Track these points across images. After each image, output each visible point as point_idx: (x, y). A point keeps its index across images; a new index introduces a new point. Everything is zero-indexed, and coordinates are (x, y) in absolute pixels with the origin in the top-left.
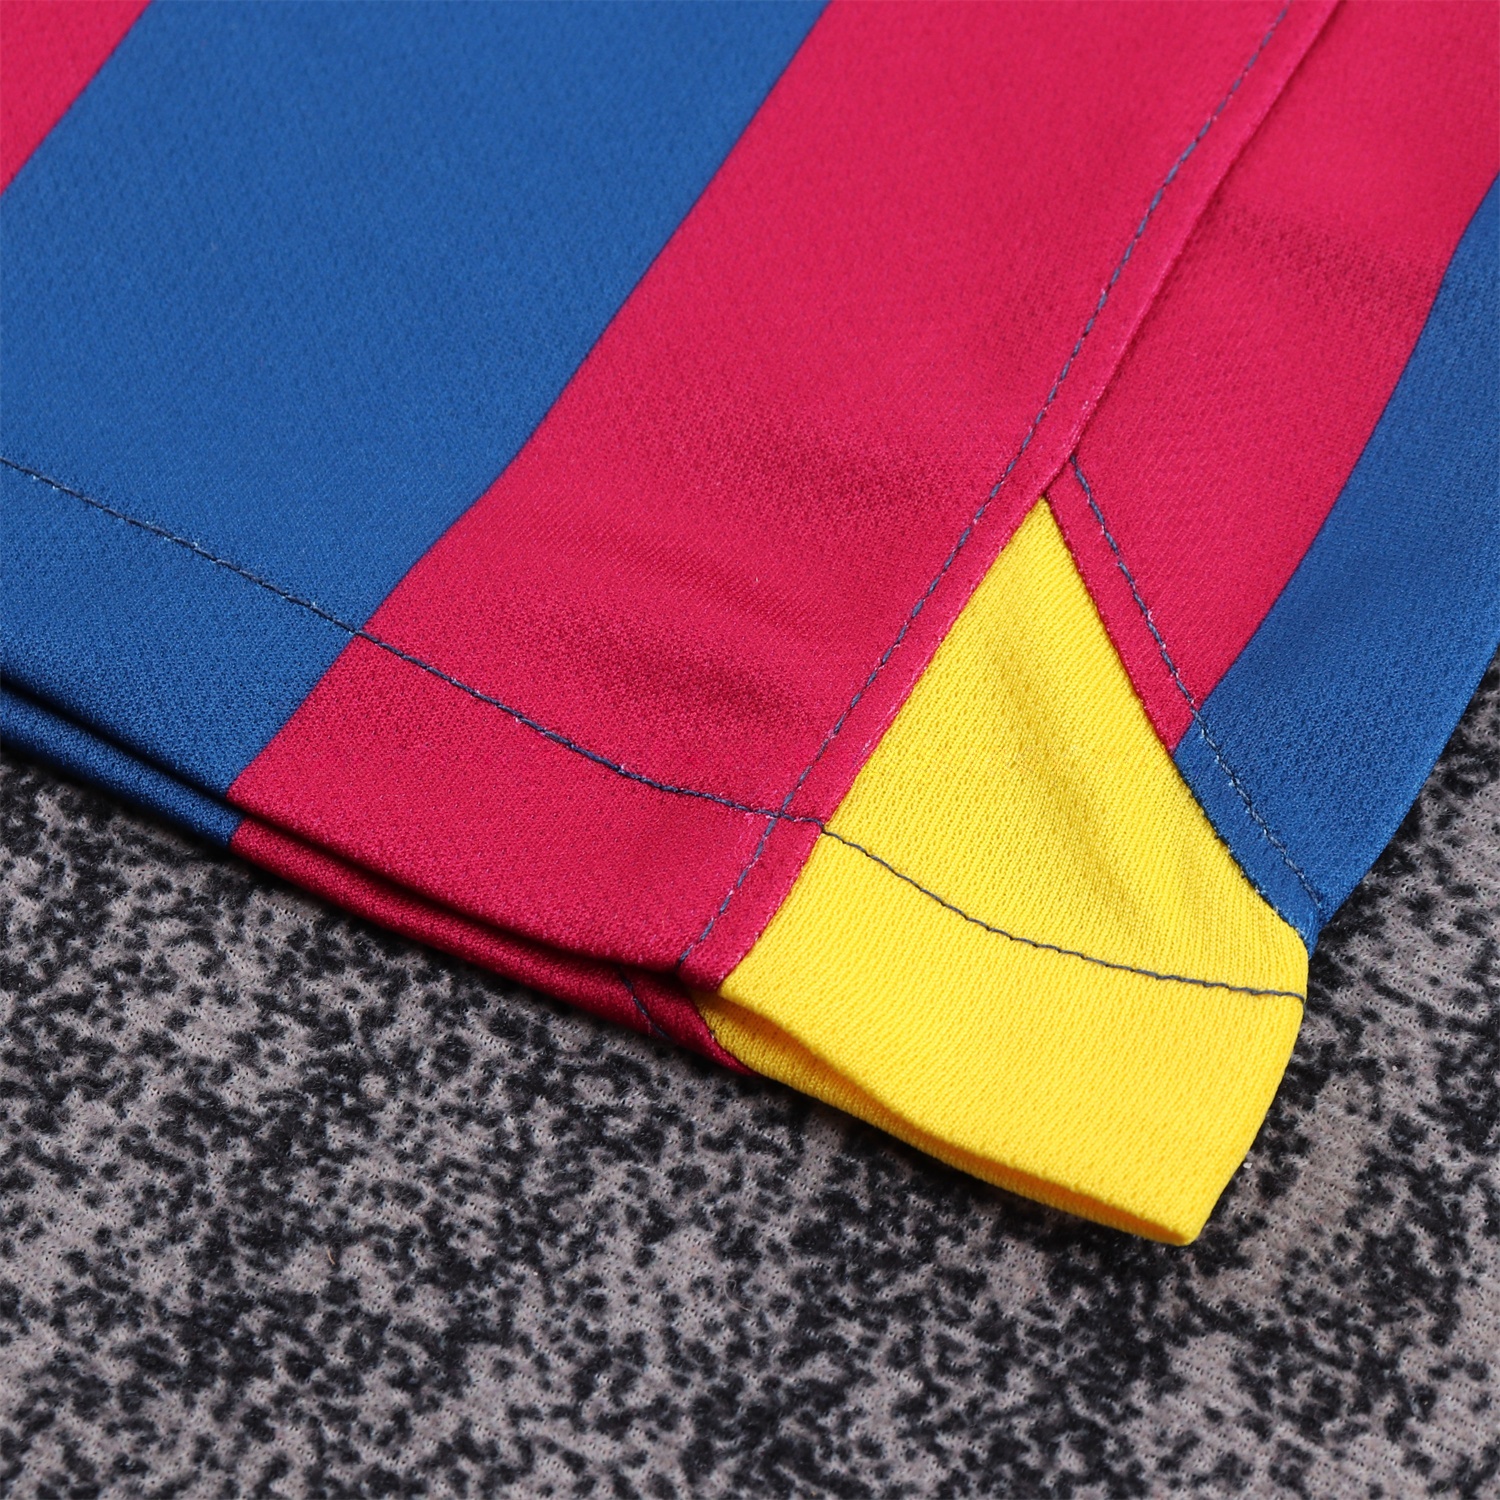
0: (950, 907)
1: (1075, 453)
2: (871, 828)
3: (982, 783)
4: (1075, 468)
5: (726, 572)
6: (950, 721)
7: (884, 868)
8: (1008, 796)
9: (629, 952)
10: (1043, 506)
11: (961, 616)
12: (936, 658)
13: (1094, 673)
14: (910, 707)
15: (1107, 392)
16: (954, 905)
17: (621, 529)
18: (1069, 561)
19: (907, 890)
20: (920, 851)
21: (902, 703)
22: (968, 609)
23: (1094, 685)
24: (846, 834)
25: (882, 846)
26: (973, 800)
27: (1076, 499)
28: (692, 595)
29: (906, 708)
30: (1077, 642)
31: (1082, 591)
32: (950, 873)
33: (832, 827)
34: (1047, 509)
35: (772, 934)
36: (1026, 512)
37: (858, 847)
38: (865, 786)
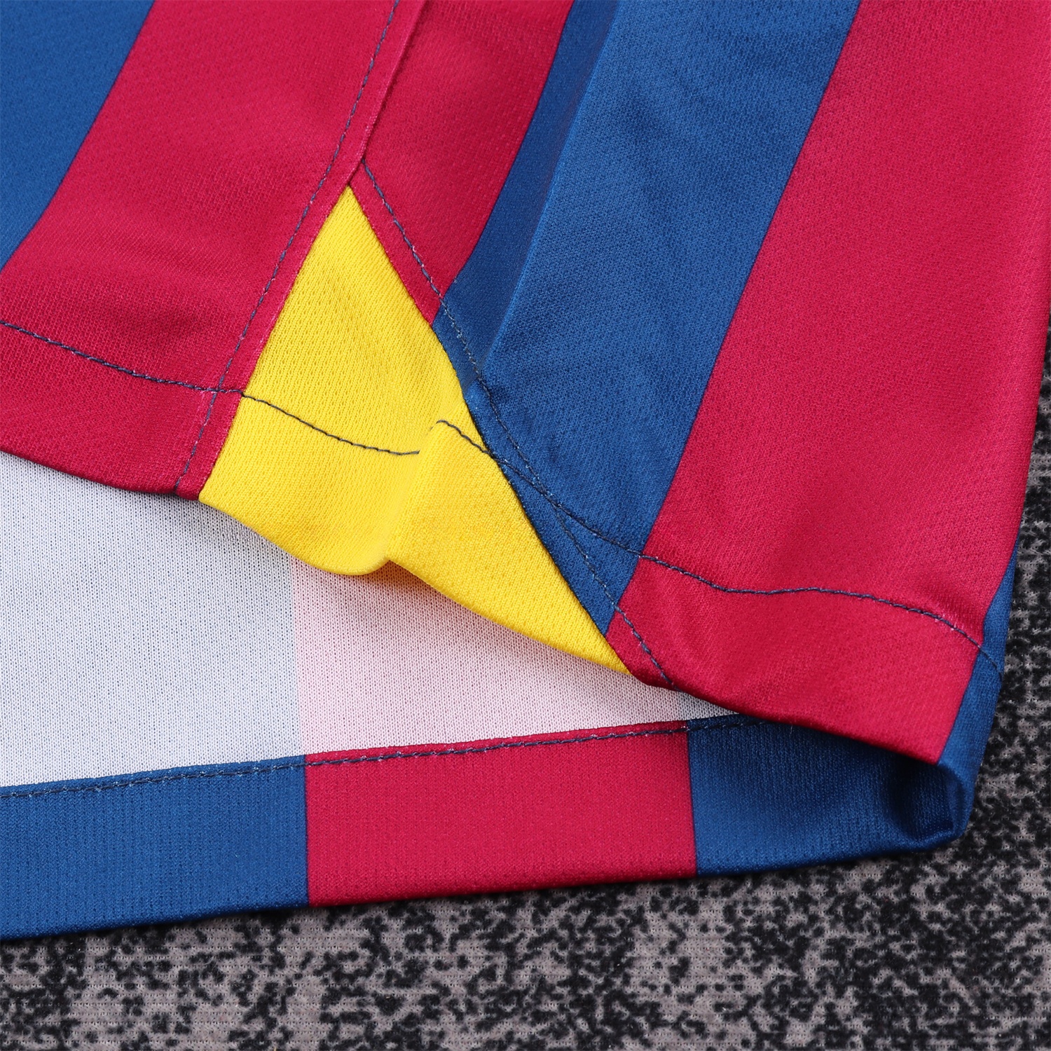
0: (317, 429)
1: (364, 157)
2: (269, 389)
3: (328, 353)
4: (365, 167)
5: (176, 249)
6: (307, 320)
7: (279, 411)
8: (343, 359)
9: (149, 486)
10: (349, 191)
11: (308, 257)
12: (295, 284)
13: (386, 287)
14: (284, 314)
15: (378, 119)
16: (319, 427)
17: (117, 231)
18: (366, 222)
19: (292, 422)
20: (298, 398)
21: (279, 313)
22: (311, 253)
23: (386, 294)
24: (254, 395)
25: (276, 398)
26: (324, 363)
27: (367, 185)
28: (158, 265)
29: (282, 315)
30: (375, 271)
31: (375, 239)
32: (315, 409)
33: (247, 392)
34: (351, 192)
35: (220, 463)
36: (339, 195)
37: (262, 401)
38: (264, 364)
